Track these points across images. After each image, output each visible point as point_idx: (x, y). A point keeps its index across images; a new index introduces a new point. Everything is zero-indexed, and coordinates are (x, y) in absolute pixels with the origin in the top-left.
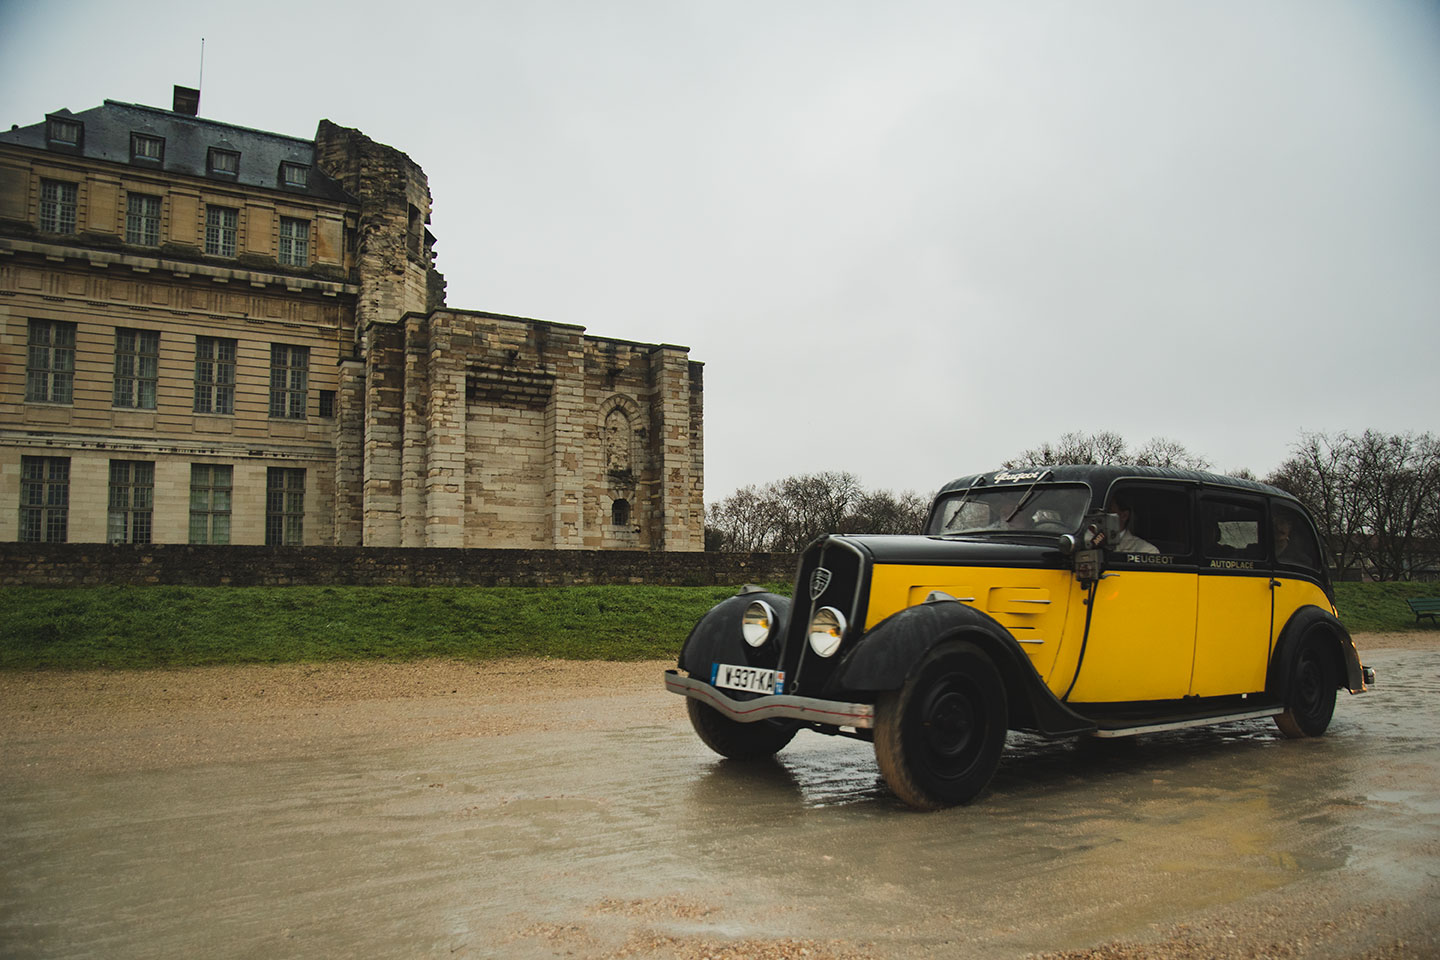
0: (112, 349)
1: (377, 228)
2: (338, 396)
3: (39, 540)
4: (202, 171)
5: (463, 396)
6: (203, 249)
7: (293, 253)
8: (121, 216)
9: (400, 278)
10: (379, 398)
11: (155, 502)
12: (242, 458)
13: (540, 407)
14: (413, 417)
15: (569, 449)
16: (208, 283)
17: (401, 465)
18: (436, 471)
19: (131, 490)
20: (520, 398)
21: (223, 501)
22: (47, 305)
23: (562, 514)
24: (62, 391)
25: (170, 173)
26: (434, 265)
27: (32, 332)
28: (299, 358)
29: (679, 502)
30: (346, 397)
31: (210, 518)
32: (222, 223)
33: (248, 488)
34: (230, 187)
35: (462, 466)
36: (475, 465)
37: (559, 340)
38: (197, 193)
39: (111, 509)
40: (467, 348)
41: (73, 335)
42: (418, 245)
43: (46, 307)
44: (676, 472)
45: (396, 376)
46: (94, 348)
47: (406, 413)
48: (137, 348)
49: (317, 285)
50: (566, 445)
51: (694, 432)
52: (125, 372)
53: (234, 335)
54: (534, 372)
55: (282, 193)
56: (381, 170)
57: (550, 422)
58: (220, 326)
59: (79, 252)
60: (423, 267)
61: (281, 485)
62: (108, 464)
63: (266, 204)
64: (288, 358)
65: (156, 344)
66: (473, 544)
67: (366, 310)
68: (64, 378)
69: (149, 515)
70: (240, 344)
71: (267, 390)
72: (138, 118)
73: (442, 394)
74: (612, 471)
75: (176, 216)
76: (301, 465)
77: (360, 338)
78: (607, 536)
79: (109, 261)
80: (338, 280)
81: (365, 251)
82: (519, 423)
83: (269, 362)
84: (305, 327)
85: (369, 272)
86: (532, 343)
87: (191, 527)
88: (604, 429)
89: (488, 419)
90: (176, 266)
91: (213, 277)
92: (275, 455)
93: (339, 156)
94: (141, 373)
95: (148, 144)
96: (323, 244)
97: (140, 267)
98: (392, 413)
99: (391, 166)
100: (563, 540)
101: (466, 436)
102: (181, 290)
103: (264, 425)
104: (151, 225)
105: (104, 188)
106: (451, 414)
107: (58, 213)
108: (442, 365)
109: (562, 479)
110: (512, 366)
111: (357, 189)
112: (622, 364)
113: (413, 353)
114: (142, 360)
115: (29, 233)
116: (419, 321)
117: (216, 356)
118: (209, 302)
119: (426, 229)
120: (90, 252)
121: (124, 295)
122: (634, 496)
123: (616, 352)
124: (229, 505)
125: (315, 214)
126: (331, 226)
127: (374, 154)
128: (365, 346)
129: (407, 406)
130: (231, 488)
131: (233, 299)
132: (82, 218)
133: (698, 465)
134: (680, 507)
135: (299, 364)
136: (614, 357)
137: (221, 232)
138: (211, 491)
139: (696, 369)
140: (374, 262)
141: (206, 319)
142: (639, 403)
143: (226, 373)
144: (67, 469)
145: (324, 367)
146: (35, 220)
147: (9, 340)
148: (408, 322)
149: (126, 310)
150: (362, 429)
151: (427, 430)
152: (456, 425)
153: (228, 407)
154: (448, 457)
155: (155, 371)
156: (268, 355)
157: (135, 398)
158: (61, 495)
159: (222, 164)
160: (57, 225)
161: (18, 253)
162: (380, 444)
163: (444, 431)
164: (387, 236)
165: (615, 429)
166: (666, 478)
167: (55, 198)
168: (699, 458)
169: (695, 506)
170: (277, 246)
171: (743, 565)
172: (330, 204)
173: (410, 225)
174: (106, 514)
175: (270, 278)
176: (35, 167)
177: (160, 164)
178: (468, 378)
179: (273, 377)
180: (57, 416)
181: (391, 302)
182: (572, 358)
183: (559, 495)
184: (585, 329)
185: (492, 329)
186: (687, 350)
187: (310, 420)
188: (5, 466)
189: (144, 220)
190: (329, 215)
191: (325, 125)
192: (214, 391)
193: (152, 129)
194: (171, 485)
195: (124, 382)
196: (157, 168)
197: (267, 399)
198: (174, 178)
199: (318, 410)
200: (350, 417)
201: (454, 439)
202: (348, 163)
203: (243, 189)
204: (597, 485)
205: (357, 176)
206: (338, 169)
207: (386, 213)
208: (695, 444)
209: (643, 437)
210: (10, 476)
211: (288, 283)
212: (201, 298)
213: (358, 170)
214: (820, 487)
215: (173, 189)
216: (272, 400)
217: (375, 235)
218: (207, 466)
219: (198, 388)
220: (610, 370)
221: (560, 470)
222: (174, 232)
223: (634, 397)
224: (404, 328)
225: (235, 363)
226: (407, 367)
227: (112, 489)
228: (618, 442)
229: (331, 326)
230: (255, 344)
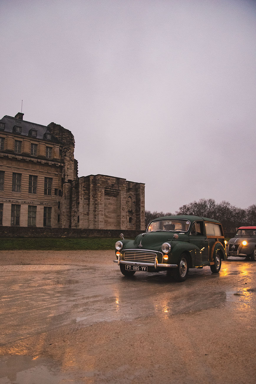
0: (12, 178)
4: (28, 135)
5: (104, 194)
6: (31, 154)
7: (48, 155)
8: (14, 146)
10: (84, 194)
11: (20, 215)
12: (39, 204)
13: (116, 196)
14: (92, 198)
16: (32, 162)
18: (99, 211)
19: (15, 211)
20: (113, 194)
23: (122, 221)
26: (74, 158)
28: (50, 181)
29: (143, 218)
30: (66, 191)
31: (32, 218)
32: (34, 148)
33: (40, 212)
34: (36, 139)
35: (104, 210)
37: (121, 182)
38: (29, 141)
39: (11, 216)
40: (105, 184)
41: (4, 174)
44: (143, 211)
45: (88, 188)
46: (8, 177)
48: (17, 177)
49: (55, 163)
50: (123, 205)
52: (14, 183)
53: (37, 175)
54: (117, 189)
55: (47, 141)
56: (67, 136)
57: (118, 200)
58: (34, 172)
59: (7, 155)
61: (46, 211)
62: (11, 205)
63: (43, 144)
64: (48, 181)
65: (21, 177)
68: (2, 184)
69: (19, 218)
70: (38, 177)
71: (44, 188)
73: (100, 194)
74: (129, 211)
75: (25, 146)
76: (51, 206)
78: (128, 225)
79: (13, 157)
80: (59, 162)
81: (65, 155)
82: (112, 200)
83: (44, 182)
84: (52, 173)
85: (66, 161)
86: (117, 183)
87: (28, 221)
88: (127, 201)
91: (33, 161)
92: (46, 204)
93: (57, 131)
94: (17, 183)
95: (18, 128)
96: (55, 153)
97: (19, 158)
98: (87, 197)
99: (70, 135)
100: (122, 226)
101: (105, 203)
102: (26, 164)
103: (43, 197)
105: (10, 139)
106: (102, 198)
107: (1, 145)
108: (100, 187)
109: (122, 213)
110: (113, 187)
111: (62, 140)
112: (131, 187)
113: (92, 184)
114: (17, 180)
116: (93, 177)
117: (33, 180)
118: (32, 167)
120: (9, 155)
121: (15, 164)
122: (133, 216)
124: (35, 215)
125: (54, 146)
126: (57, 149)
128: (66, 178)
129: (91, 196)
130: (36, 212)
131: (37, 166)
132: (6, 146)
136: (129, 185)
137: (34, 150)
138: (32, 212)
140: (68, 158)
141: (31, 171)
143: (35, 184)
144: (2, 206)
145: (56, 183)
148: (91, 177)
149: (15, 168)
151: (95, 201)
152: (103, 200)
153: (35, 192)
154: (101, 208)
155: (21, 183)
156: (44, 180)
157: (16, 189)
158: (1, 212)
159: (33, 133)
160: (0, 148)
162: (83, 204)
163: (101, 202)
164: (70, 152)
165: (129, 201)
166: (141, 213)
167: (0, 141)
170: (45, 154)
172: (56, 144)
174: (11, 217)
175: (45, 161)
177: (21, 133)
178: (105, 190)
179: (45, 185)
180: (1, 193)
181: (71, 168)
182: (123, 186)
183: (122, 216)
184: (126, 179)
185: (109, 179)
186: (145, 184)
187: (53, 195)
189: (18, 147)
190: (57, 146)
191: (52, 123)
192: (32, 188)
193: (17, 124)
194: (24, 211)
195: (14, 185)
196: (19, 134)
197: (44, 190)
198: (24, 137)
199: (54, 193)
200: (68, 196)
201: (102, 204)
202: (59, 133)
203: (38, 140)
204: (126, 214)
206: (57, 135)
207: (70, 147)
209: (135, 203)
211: (49, 163)
212: (30, 166)
213: (62, 136)
215: (24, 140)
217: (68, 152)
218: (31, 206)
219: (29, 187)
220: (129, 188)
221: (122, 211)
222: (25, 150)
223: (133, 194)
224: (89, 178)
225: (37, 181)
226: (91, 187)
227: (11, 211)
228: (129, 204)
229: (57, 173)
230: (41, 177)
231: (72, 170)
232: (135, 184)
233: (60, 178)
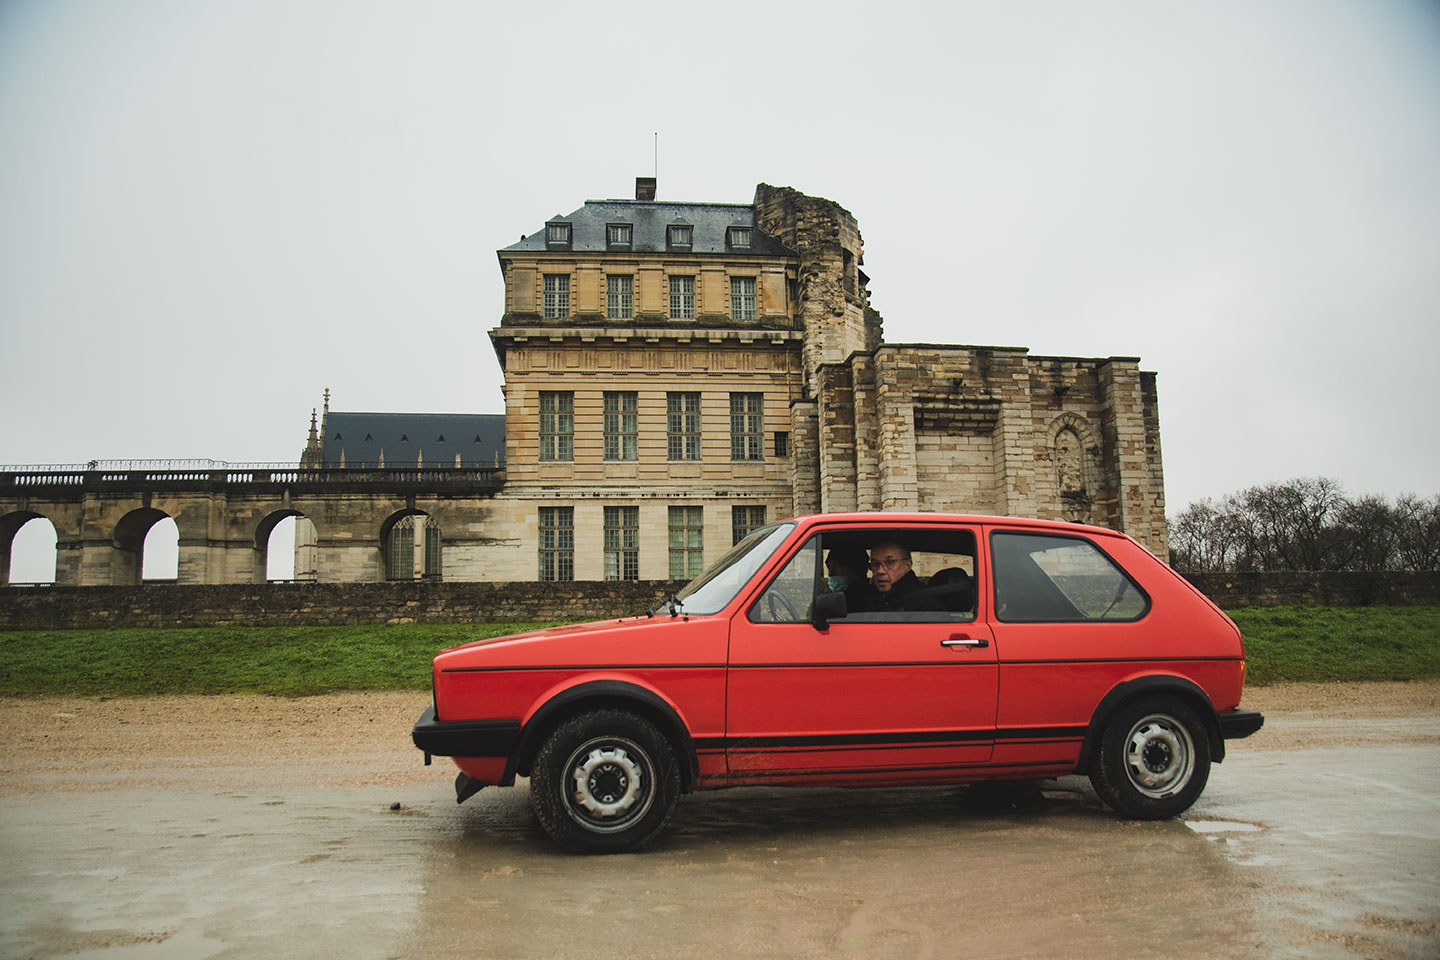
0: (603, 409)
1: (816, 275)
2: (790, 436)
3: (552, 579)
4: (662, 248)
5: (913, 427)
6: (669, 316)
7: (743, 308)
8: (603, 296)
9: (840, 320)
10: (832, 435)
11: (640, 542)
12: (710, 499)
13: (987, 432)
14: (865, 451)
15: (1021, 473)
16: (672, 345)
17: (857, 498)
18: (892, 501)
19: (621, 532)
20: (967, 425)
21: (696, 539)
22: (553, 378)
24: (566, 451)
25: (639, 253)
26: (869, 303)
27: (542, 402)
28: (754, 404)
29: (1140, 521)
30: (800, 437)
31: (686, 553)
32: (682, 290)
33: (717, 527)
34: (687, 257)
35: (916, 495)
36: (926, 494)
37: (1003, 364)
38: (661, 267)
39: (606, 550)
40: (913, 381)
41: (571, 401)
42: (853, 286)
43: (551, 380)
44: (1135, 490)
45: (846, 413)
46: (587, 411)
47: (858, 447)
48: (621, 408)
49: (766, 335)
50: (1016, 468)
51: (1150, 446)
52: (612, 430)
53: (698, 389)
54: (980, 397)
55: (731, 256)
56: (815, 221)
57: (1001, 445)
58: (685, 381)
59: (573, 331)
60: (859, 306)
61: (745, 522)
62: (602, 510)
63: (718, 268)
64: (744, 405)
65: (635, 403)
66: (929, 572)
67: (811, 353)
68: (566, 438)
69: (636, 554)
70: (703, 395)
71: (728, 436)
72: (611, 211)
73: (892, 427)
74: (1065, 492)
75: (644, 289)
76: (761, 503)
77: (807, 380)
78: (1063, 561)
79: (596, 335)
80: (784, 328)
81: (806, 298)
82: (968, 449)
83: (729, 410)
84: (759, 374)
85: (812, 317)
86: (976, 369)
87: (670, 562)
88: (1054, 449)
89: (937, 448)
90: (647, 333)
91: (677, 339)
92: (738, 495)
93: (778, 213)
94: (624, 430)
95: (620, 230)
96: (768, 297)
97: (620, 338)
98: (845, 449)
99: (824, 216)
101: (917, 466)
102: (652, 354)
103: (727, 468)
104: (627, 300)
105: (588, 274)
106: (901, 445)
107: (557, 301)
108: (890, 399)
109: (1015, 503)
110: (957, 393)
111: (795, 242)
112: (1068, 382)
113: (861, 390)
114: (624, 417)
115: (537, 321)
116: (864, 359)
117: (684, 409)
118: (676, 361)
119: (860, 272)
120: (581, 330)
121: (609, 362)
122: (1090, 517)
123: (1061, 370)
124: (701, 542)
125: (760, 270)
126: (774, 280)
127: (808, 207)
128: (812, 387)
129: (859, 441)
130: (702, 527)
131: (695, 356)
132: (574, 302)
133: (1157, 480)
134: (1141, 526)
135: (755, 408)
136: (1060, 375)
137: (682, 297)
138: (685, 530)
139: (1148, 380)
140: (815, 308)
141: (675, 376)
142: (1089, 420)
143: (693, 424)
144: (571, 517)
145: (776, 411)
146: (541, 310)
147: (526, 411)
148: (854, 361)
149: (610, 375)
150: (817, 465)
151: (879, 462)
152: (907, 456)
153: (696, 453)
154: (901, 488)
155: (635, 426)
156: (728, 403)
157: (621, 451)
158: (568, 538)
159: (679, 238)
160: (556, 311)
161: (529, 338)
162: (836, 479)
163: (896, 463)
164: (825, 281)
165: (1065, 449)
166: (1124, 497)
167: (554, 289)
168: (1158, 474)
169: (1156, 524)
170: (729, 304)
171: (1229, 586)
172: (772, 259)
173: (845, 268)
174: (602, 553)
175: (724, 333)
176: (538, 266)
177: (630, 247)
178: (916, 410)
179: (733, 423)
180: (562, 472)
181: (833, 344)
182: (1016, 382)
184: (1027, 350)
185: (935, 359)
186: (1138, 359)
187: (767, 460)
188: (527, 517)
189: (620, 297)
190: (772, 269)
191: (764, 190)
192: (684, 439)
193: (622, 218)
194: (653, 527)
195: (612, 438)
196: (628, 251)
197: (729, 444)
198: (638, 256)
199: (774, 450)
200: (805, 455)
201: (906, 470)
202: (784, 219)
203: (697, 257)
204: (1051, 507)
205: (794, 230)
206: (776, 227)
207: (823, 261)
208: (1152, 459)
209: (1096, 455)
210: (531, 525)
211: (740, 337)
212: (669, 358)
213: (794, 224)
214: (1293, 495)
215: (641, 267)
216: (733, 445)
217: (814, 283)
218: (681, 508)
219: (670, 439)
220: (1056, 389)
221: (1012, 494)
222: (644, 303)
223: (1084, 414)
224: (851, 367)
225: (700, 413)
226: (856, 404)
227: (606, 532)
228: (1069, 462)
229: (781, 372)
230: (716, 395)
231: (840, 352)
232: (1093, 365)
233: (795, 389)
